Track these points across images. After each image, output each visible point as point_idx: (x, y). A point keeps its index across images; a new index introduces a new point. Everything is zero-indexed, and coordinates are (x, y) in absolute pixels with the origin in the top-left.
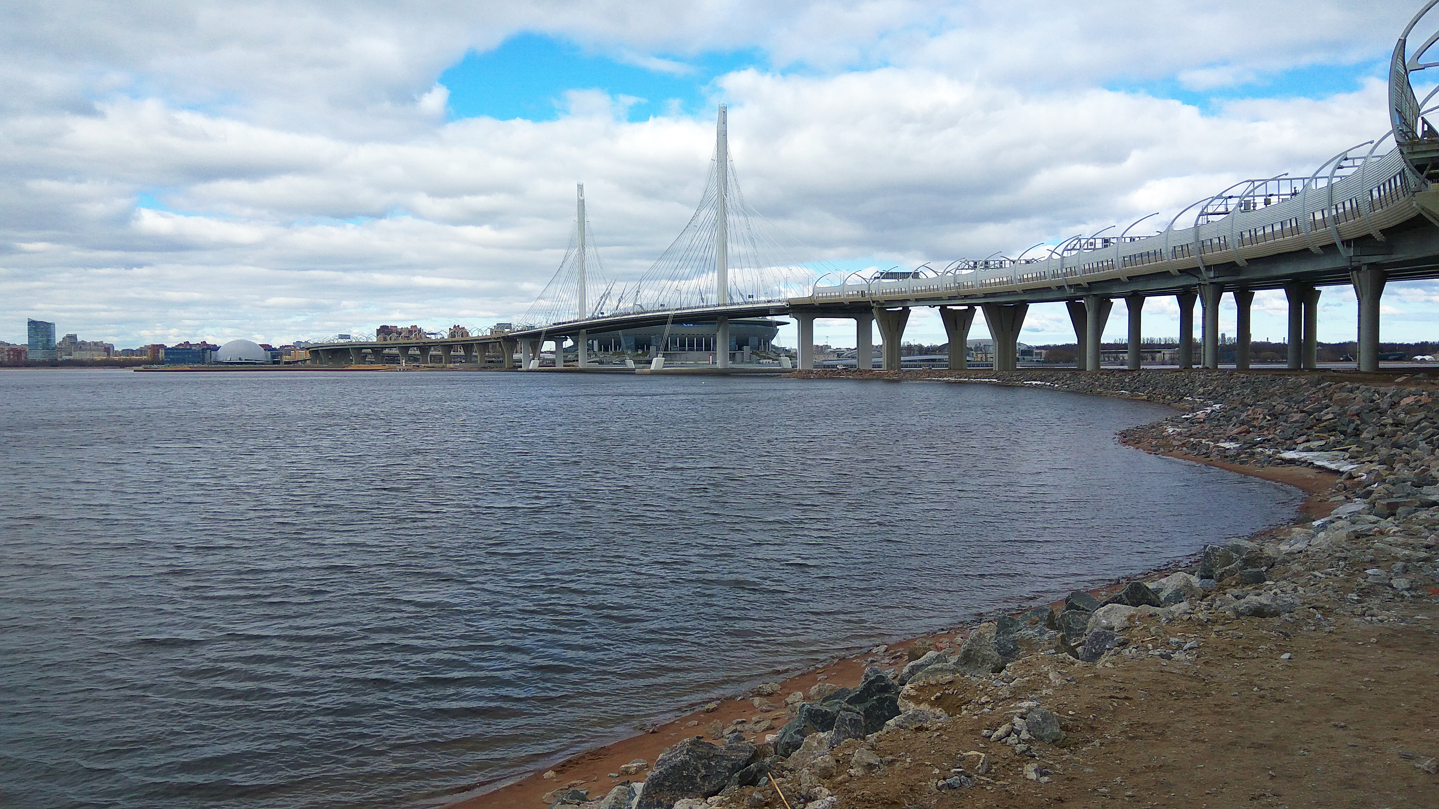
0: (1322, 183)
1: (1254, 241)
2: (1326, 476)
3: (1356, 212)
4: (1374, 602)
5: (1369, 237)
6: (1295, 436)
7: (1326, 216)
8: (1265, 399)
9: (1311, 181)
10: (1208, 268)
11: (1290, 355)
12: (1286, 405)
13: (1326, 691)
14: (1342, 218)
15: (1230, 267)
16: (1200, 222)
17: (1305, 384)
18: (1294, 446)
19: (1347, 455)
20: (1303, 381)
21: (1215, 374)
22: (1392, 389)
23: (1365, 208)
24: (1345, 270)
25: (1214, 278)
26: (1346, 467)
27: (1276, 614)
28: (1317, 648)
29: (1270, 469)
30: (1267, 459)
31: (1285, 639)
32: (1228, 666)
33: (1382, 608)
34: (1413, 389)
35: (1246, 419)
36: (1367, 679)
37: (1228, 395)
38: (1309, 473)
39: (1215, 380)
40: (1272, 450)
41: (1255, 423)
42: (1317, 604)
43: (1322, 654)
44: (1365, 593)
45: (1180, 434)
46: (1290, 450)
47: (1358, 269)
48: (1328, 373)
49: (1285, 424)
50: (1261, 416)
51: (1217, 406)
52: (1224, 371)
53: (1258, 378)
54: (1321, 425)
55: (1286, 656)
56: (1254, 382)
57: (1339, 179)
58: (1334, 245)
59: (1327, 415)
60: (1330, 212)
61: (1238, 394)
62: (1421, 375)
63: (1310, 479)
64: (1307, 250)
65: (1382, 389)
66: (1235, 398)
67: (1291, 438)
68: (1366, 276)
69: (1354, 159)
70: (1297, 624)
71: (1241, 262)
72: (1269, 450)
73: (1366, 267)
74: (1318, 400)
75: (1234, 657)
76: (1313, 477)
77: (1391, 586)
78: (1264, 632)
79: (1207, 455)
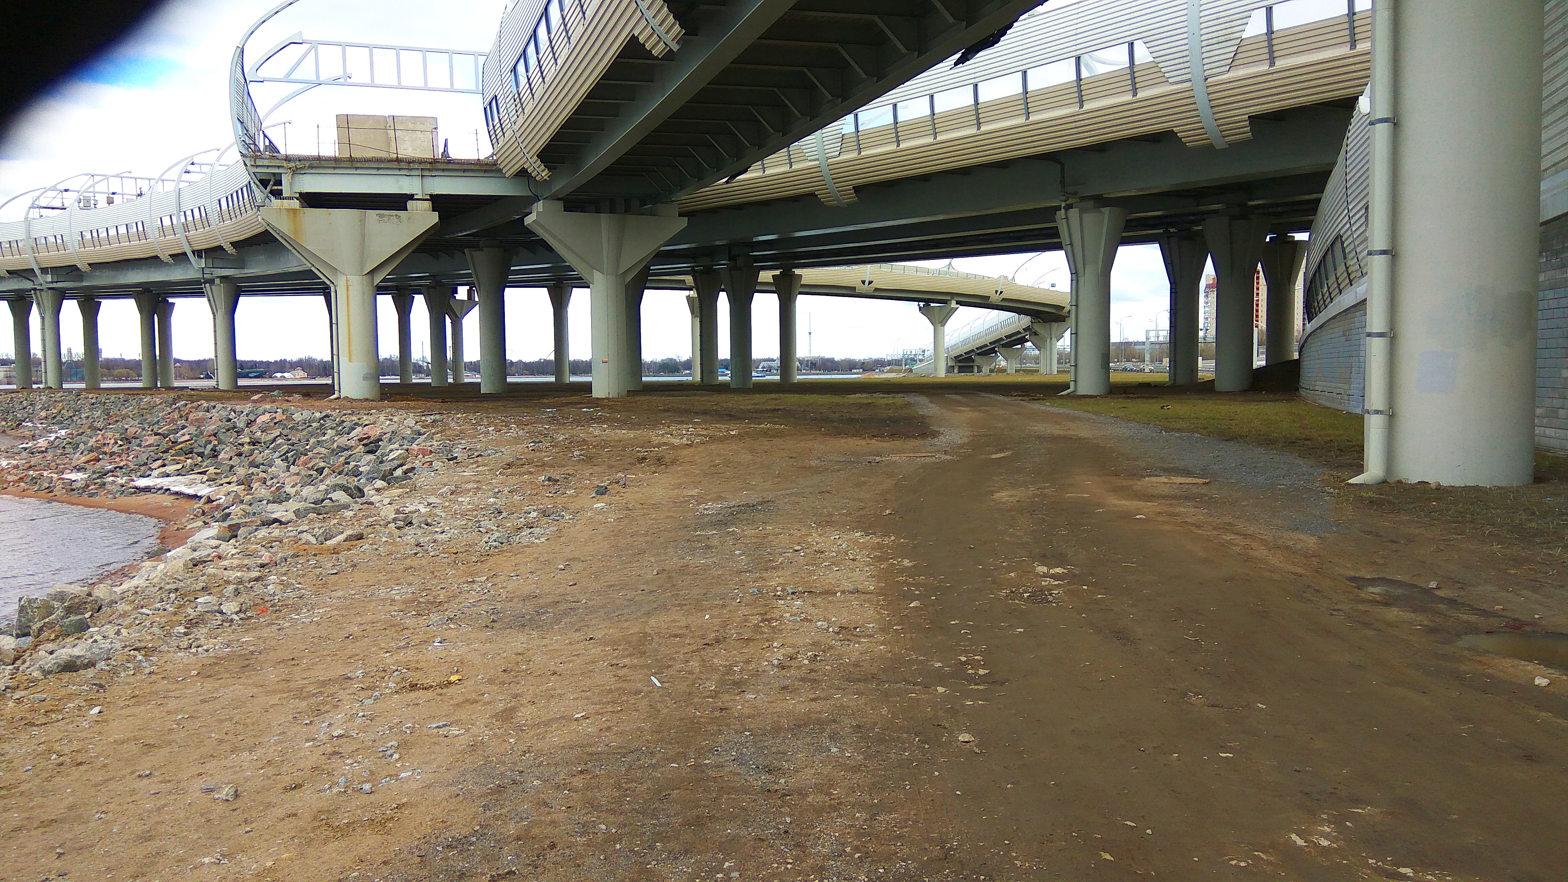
0: (170, 187)
1: (97, 243)
2: (183, 502)
3: (206, 221)
4: (201, 632)
5: (220, 248)
6: (150, 461)
7: (175, 222)
8: (117, 421)
9: (157, 183)
10: (44, 271)
11: (145, 371)
12: (139, 428)
13: (136, 740)
14: (191, 226)
15: (71, 271)
16: (31, 215)
17: (160, 404)
18: (149, 473)
19: (205, 478)
20: (158, 401)
21: (59, 395)
22: (247, 407)
23: (214, 218)
24: (197, 282)
25: (52, 282)
26: (204, 490)
27: (92, 664)
28: (133, 694)
29: (122, 500)
30: (119, 488)
31: (98, 691)
32: (24, 737)
33: (209, 636)
34: (268, 407)
35: (95, 445)
36: (180, 717)
37: (75, 419)
38: (167, 501)
39: (59, 402)
40: (125, 478)
41: (106, 449)
42: (139, 645)
43: (136, 699)
44: (192, 624)
45: (16, 467)
46: (143, 477)
47: (211, 282)
48: (184, 392)
49: (139, 448)
50: (113, 441)
51: (63, 432)
52: (70, 391)
53: (109, 399)
54: (176, 448)
55: (96, 710)
56: (105, 403)
57: (188, 184)
58: (185, 254)
59: (183, 437)
60: (179, 218)
61: (88, 417)
62: (275, 393)
63: (166, 507)
64: (156, 257)
65: (238, 408)
66: (84, 422)
67: (145, 464)
68: (219, 291)
69: (201, 165)
70: (114, 672)
71: (83, 266)
72: (122, 479)
73: (219, 279)
74: (173, 421)
75: (33, 725)
76: (170, 505)
77: (221, 612)
78: (74, 688)
79: (50, 490)
